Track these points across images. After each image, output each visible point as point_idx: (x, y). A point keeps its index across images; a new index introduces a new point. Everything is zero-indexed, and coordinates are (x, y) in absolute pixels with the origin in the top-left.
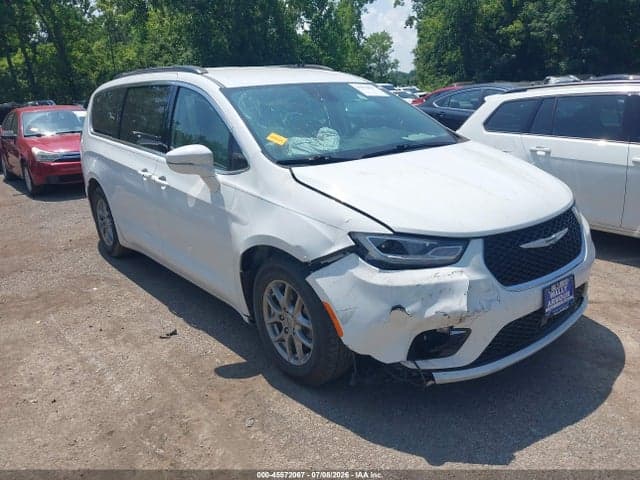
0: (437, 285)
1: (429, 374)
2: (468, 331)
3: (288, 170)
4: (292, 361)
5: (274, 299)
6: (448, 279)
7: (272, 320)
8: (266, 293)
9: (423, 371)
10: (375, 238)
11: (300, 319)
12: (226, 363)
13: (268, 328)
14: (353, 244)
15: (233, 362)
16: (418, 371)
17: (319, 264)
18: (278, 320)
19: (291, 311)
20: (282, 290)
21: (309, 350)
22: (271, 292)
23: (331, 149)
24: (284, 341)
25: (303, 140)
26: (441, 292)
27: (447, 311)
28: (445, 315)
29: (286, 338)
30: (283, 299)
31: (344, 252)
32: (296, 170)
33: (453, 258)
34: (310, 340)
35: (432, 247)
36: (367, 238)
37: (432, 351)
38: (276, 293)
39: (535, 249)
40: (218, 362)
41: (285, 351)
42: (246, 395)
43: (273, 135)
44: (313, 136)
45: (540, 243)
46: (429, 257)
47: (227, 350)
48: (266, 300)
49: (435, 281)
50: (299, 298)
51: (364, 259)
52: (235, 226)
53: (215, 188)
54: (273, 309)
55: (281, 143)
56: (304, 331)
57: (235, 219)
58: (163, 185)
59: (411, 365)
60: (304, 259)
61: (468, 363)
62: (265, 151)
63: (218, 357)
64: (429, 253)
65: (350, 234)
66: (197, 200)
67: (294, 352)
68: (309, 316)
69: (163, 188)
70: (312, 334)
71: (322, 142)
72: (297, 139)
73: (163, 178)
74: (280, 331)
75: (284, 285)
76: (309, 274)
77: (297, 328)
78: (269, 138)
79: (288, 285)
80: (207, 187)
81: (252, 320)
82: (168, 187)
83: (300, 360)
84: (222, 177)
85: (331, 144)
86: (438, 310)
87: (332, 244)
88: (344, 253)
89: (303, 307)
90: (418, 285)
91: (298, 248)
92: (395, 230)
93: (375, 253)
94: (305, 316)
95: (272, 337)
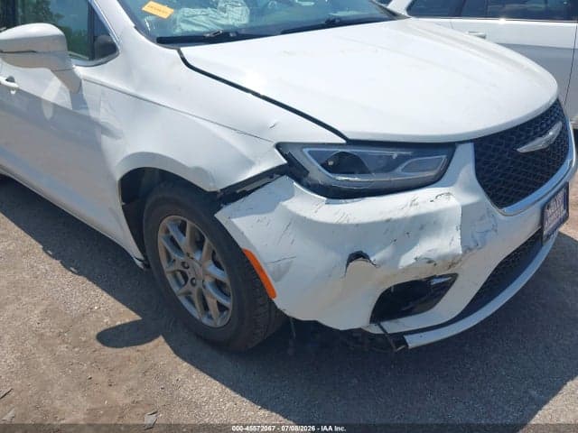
0: (415, 218)
1: (400, 338)
2: (454, 276)
3: (175, 52)
4: (205, 320)
5: (172, 240)
6: (432, 208)
7: (173, 268)
8: (161, 234)
9: (392, 335)
10: (317, 150)
11: (212, 269)
12: (118, 323)
13: (169, 277)
14: (285, 162)
15: (127, 321)
16: (385, 336)
17: (234, 194)
18: (182, 269)
19: (197, 257)
20: (182, 228)
21: (227, 309)
22: (167, 231)
23: (237, 24)
24: (190, 293)
25: (198, 11)
26: (422, 228)
27: (432, 256)
28: (430, 262)
29: (195, 291)
30: (184, 241)
31: (270, 175)
32: (187, 51)
33: (432, 174)
34: (227, 295)
35: (401, 159)
36: (306, 150)
37: (404, 309)
38: (174, 233)
39: (532, 153)
40: (107, 322)
41: (195, 307)
42: (144, 374)
43: (151, 3)
44: (212, 6)
45: (538, 144)
46: (399, 175)
47: (119, 305)
48: (162, 242)
49: (412, 212)
50: (207, 241)
51: (302, 185)
52: (106, 141)
53: (75, 86)
54: (174, 255)
55: (165, 16)
56: (219, 285)
57: (105, 130)
58: (13, 89)
59: (375, 330)
60: (209, 187)
61: (450, 318)
62: (140, 27)
63: (107, 315)
64: (399, 169)
65: (279, 146)
66: (55, 105)
67: (206, 308)
68: (223, 266)
69: (13, 92)
70: (229, 289)
71: (226, 15)
72: (187, 11)
73: (11, 79)
74: (186, 282)
75: (186, 223)
76: (219, 209)
77: (208, 281)
78: (145, 8)
79: (189, 224)
80: (64, 86)
81: (147, 266)
82: (18, 90)
83: (216, 321)
84: (82, 71)
85: (237, 16)
86: (419, 255)
87: (250, 164)
88: (271, 177)
89: (214, 252)
90: (388, 221)
91: (198, 170)
92: (350, 137)
93: (318, 174)
94: (217, 265)
95: (176, 289)
